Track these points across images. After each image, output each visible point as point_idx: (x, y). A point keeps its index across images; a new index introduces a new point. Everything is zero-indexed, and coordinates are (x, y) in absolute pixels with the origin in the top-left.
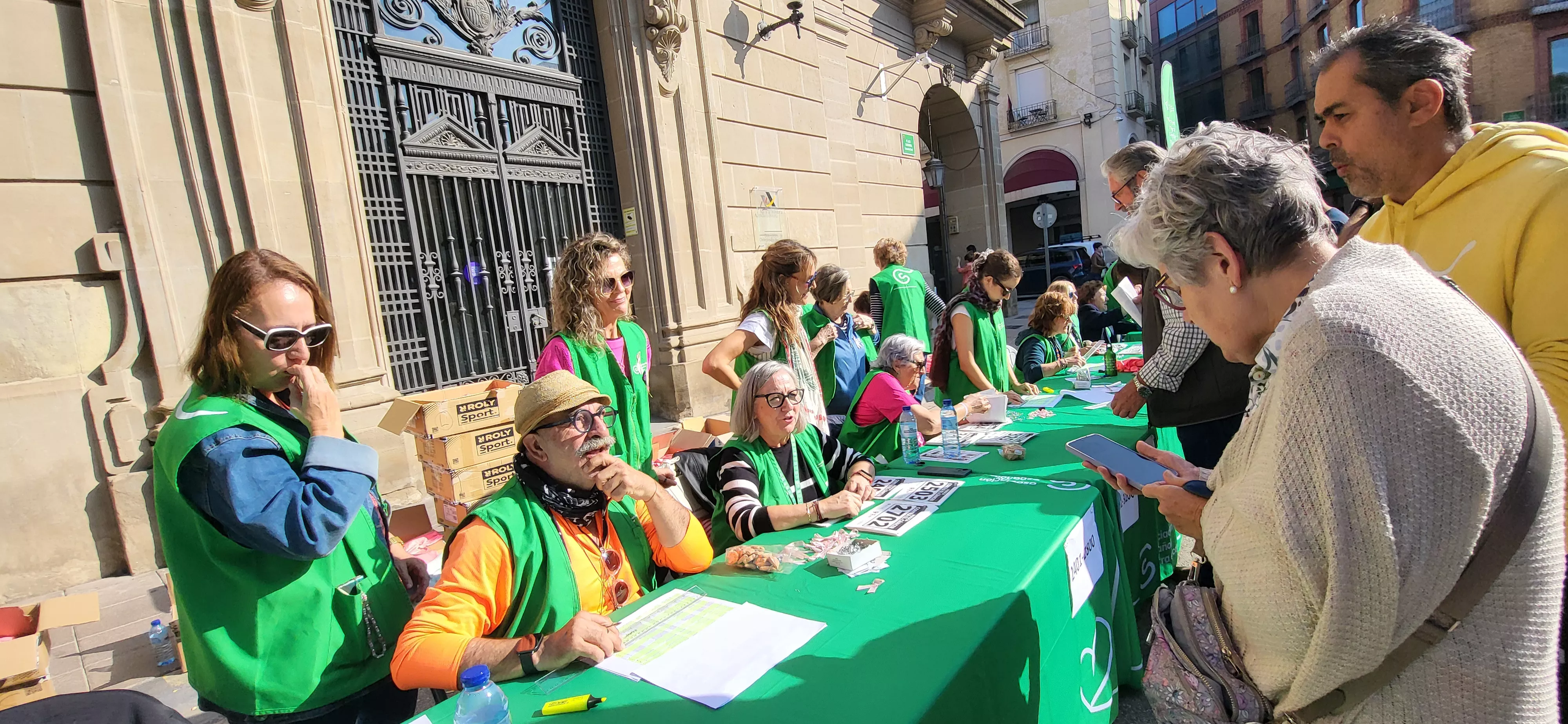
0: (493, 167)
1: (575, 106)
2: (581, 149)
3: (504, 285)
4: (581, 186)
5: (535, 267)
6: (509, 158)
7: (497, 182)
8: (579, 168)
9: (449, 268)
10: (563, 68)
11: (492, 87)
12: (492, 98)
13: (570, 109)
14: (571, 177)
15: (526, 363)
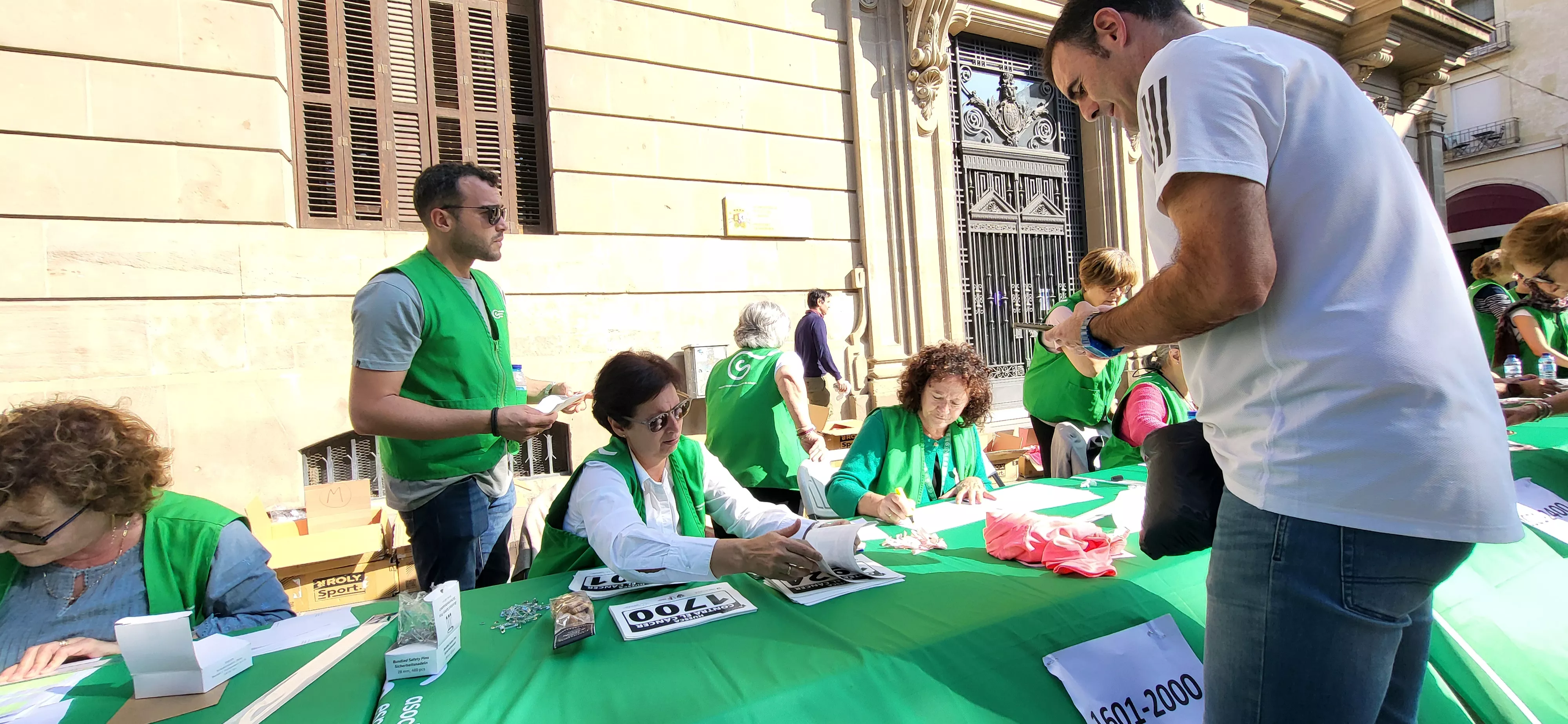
0: (1013, 225)
1: (1063, 177)
2: (1065, 209)
3: (1015, 307)
4: (1063, 237)
5: (1032, 295)
6: (1024, 218)
7: (1015, 235)
8: (1063, 223)
9: (987, 295)
10: (1056, 149)
11: (1017, 168)
12: (1017, 177)
13: (1059, 180)
14: (1057, 231)
15: (1024, 360)
